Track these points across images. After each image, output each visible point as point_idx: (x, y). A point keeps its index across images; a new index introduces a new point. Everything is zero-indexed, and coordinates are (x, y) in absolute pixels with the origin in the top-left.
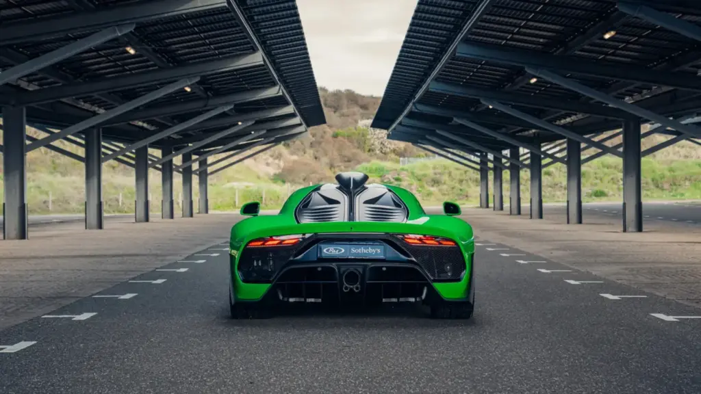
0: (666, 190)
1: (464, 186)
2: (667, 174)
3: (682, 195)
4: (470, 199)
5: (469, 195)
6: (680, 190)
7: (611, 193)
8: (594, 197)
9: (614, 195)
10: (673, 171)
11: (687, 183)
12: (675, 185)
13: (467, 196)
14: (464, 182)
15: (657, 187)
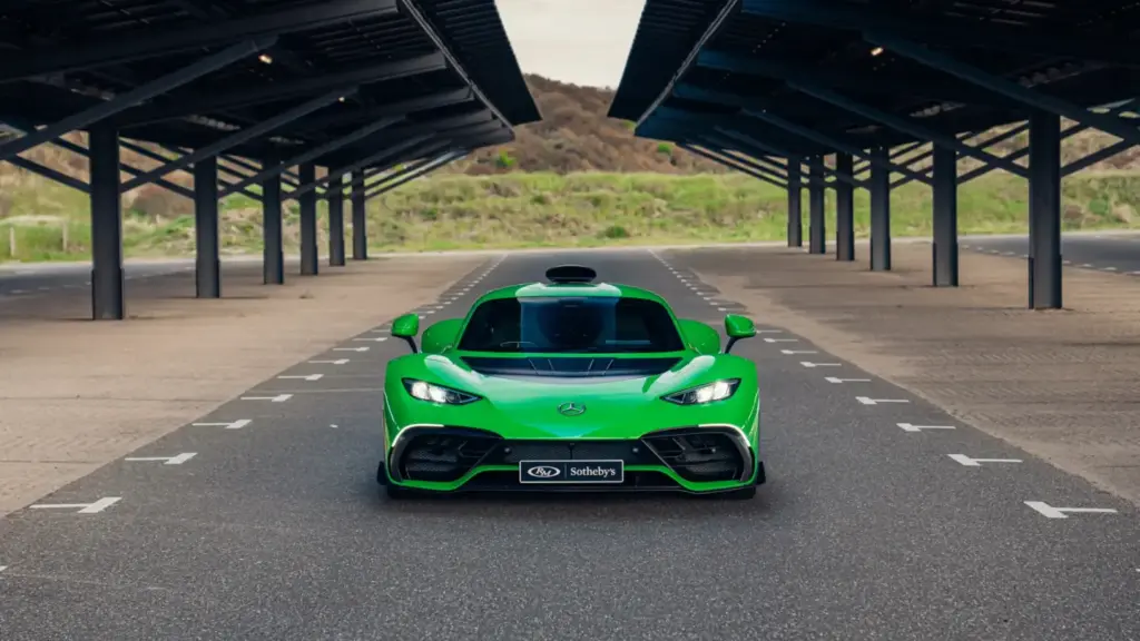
0: (727, 225)
1: (401, 224)
2: (732, 199)
3: (747, 234)
4: (407, 242)
5: (405, 235)
6: (747, 227)
7: (635, 231)
8: (607, 239)
9: (640, 235)
10: (743, 195)
11: (761, 215)
12: (741, 217)
13: (402, 238)
14: (404, 214)
15: (714, 221)
